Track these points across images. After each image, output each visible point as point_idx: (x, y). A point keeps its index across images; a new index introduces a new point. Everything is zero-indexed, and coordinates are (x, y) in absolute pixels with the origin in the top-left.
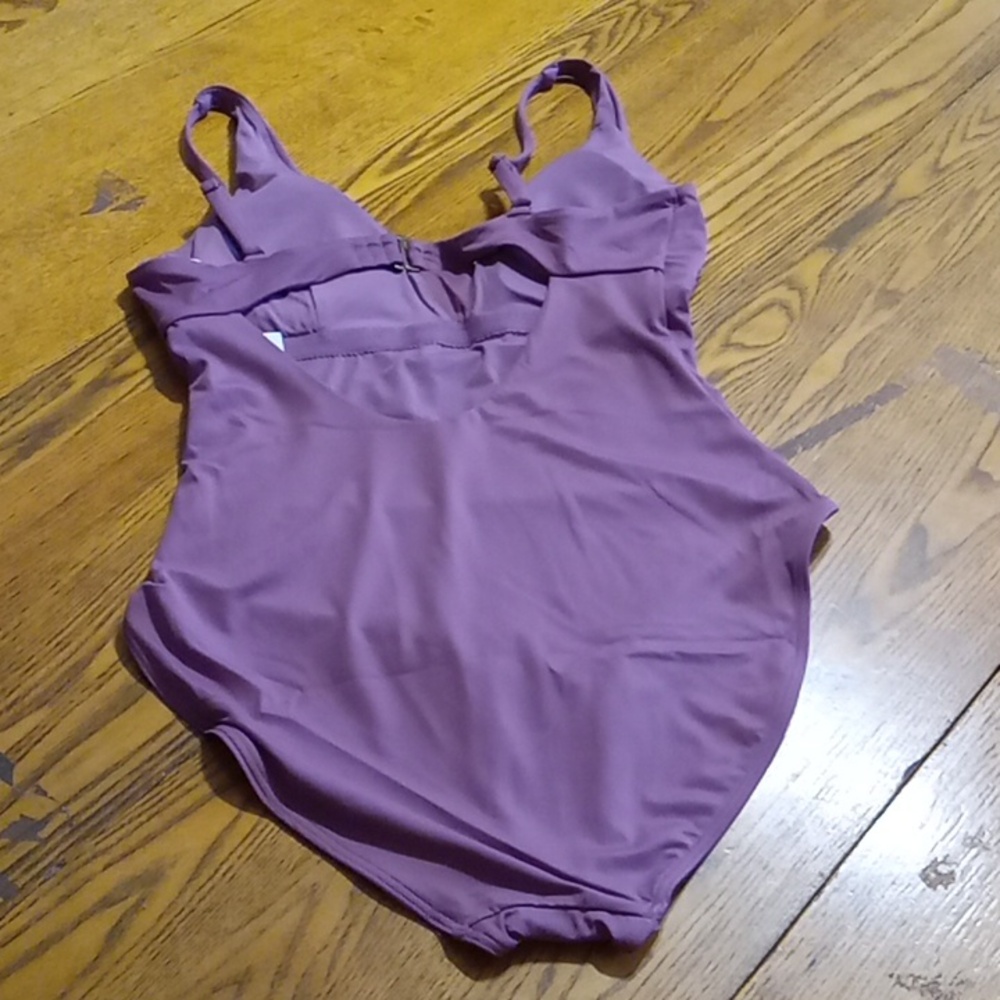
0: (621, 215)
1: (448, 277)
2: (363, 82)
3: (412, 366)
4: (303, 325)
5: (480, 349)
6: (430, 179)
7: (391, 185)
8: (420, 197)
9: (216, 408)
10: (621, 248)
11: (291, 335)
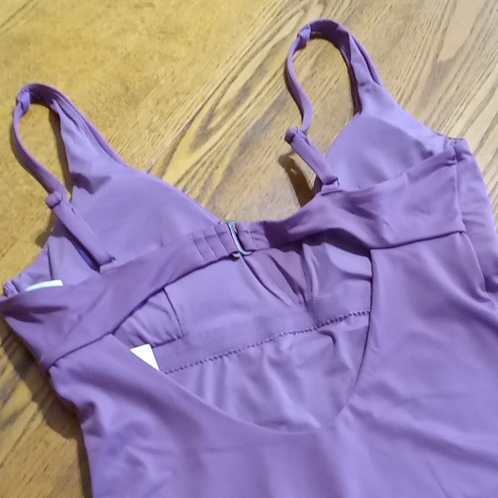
0: (413, 179)
1: (277, 254)
2: (151, 58)
3: (277, 365)
4: (168, 334)
5: (330, 334)
6: (232, 151)
7: (203, 161)
8: (230, 170)
9: (112, 452)
10: (422, 212)
11: (158, 345)
